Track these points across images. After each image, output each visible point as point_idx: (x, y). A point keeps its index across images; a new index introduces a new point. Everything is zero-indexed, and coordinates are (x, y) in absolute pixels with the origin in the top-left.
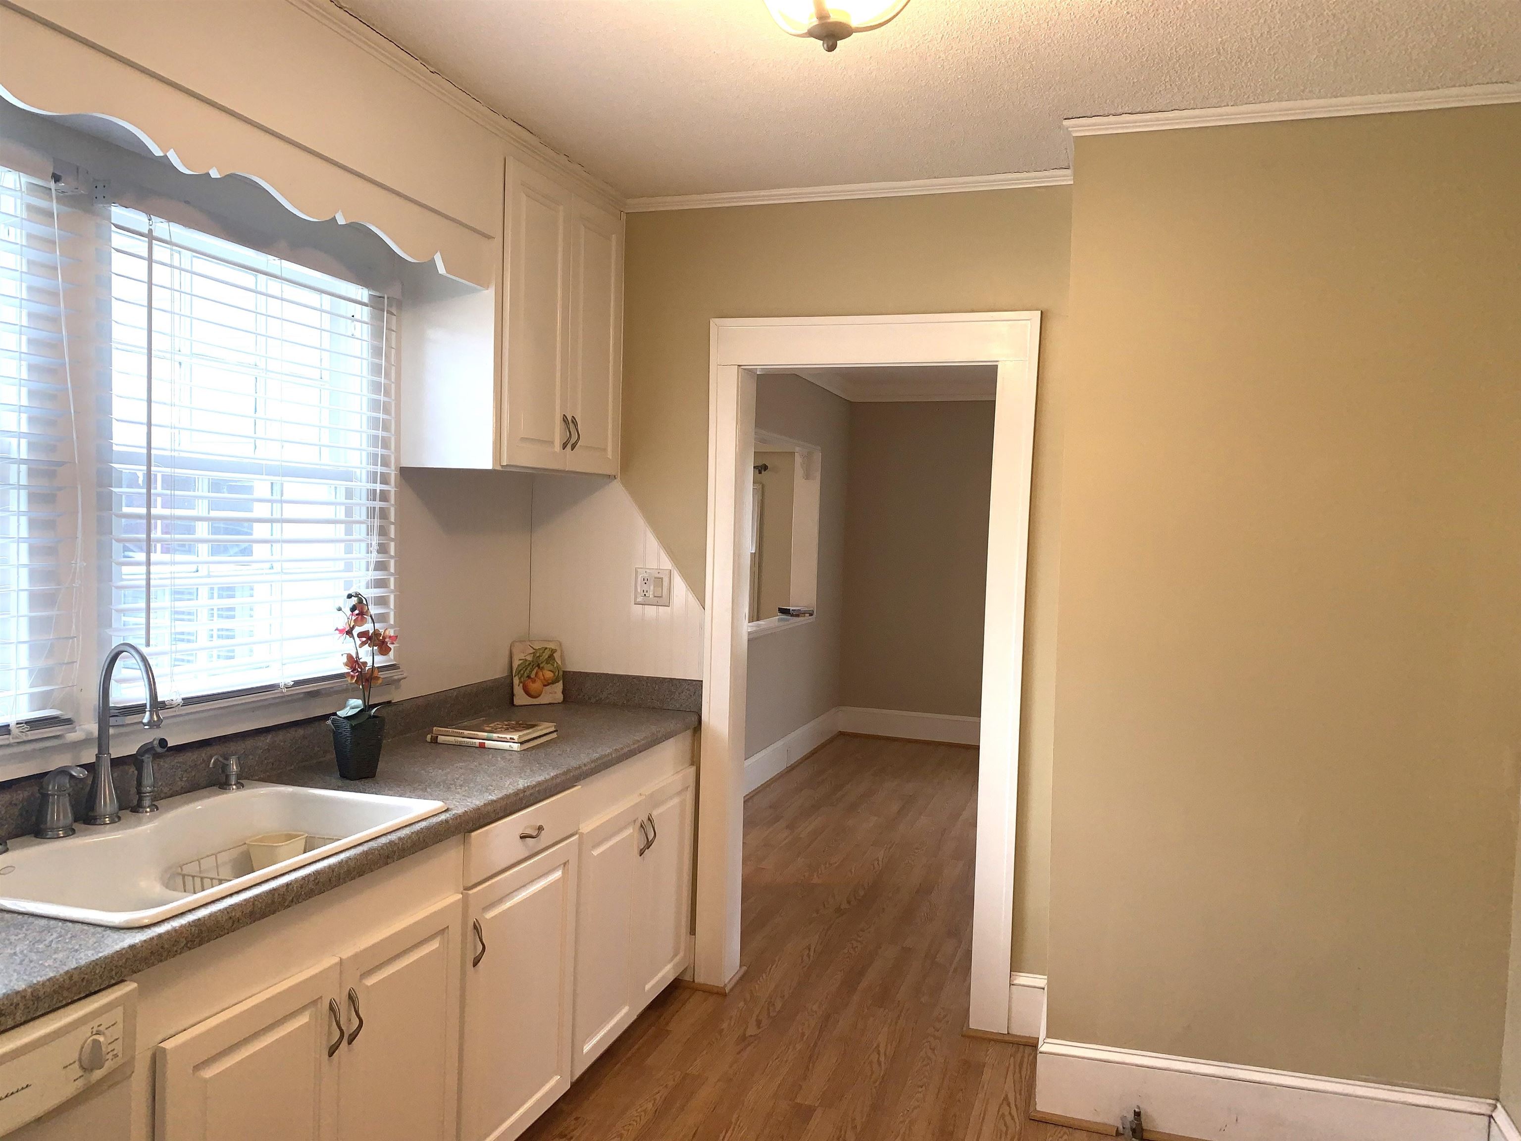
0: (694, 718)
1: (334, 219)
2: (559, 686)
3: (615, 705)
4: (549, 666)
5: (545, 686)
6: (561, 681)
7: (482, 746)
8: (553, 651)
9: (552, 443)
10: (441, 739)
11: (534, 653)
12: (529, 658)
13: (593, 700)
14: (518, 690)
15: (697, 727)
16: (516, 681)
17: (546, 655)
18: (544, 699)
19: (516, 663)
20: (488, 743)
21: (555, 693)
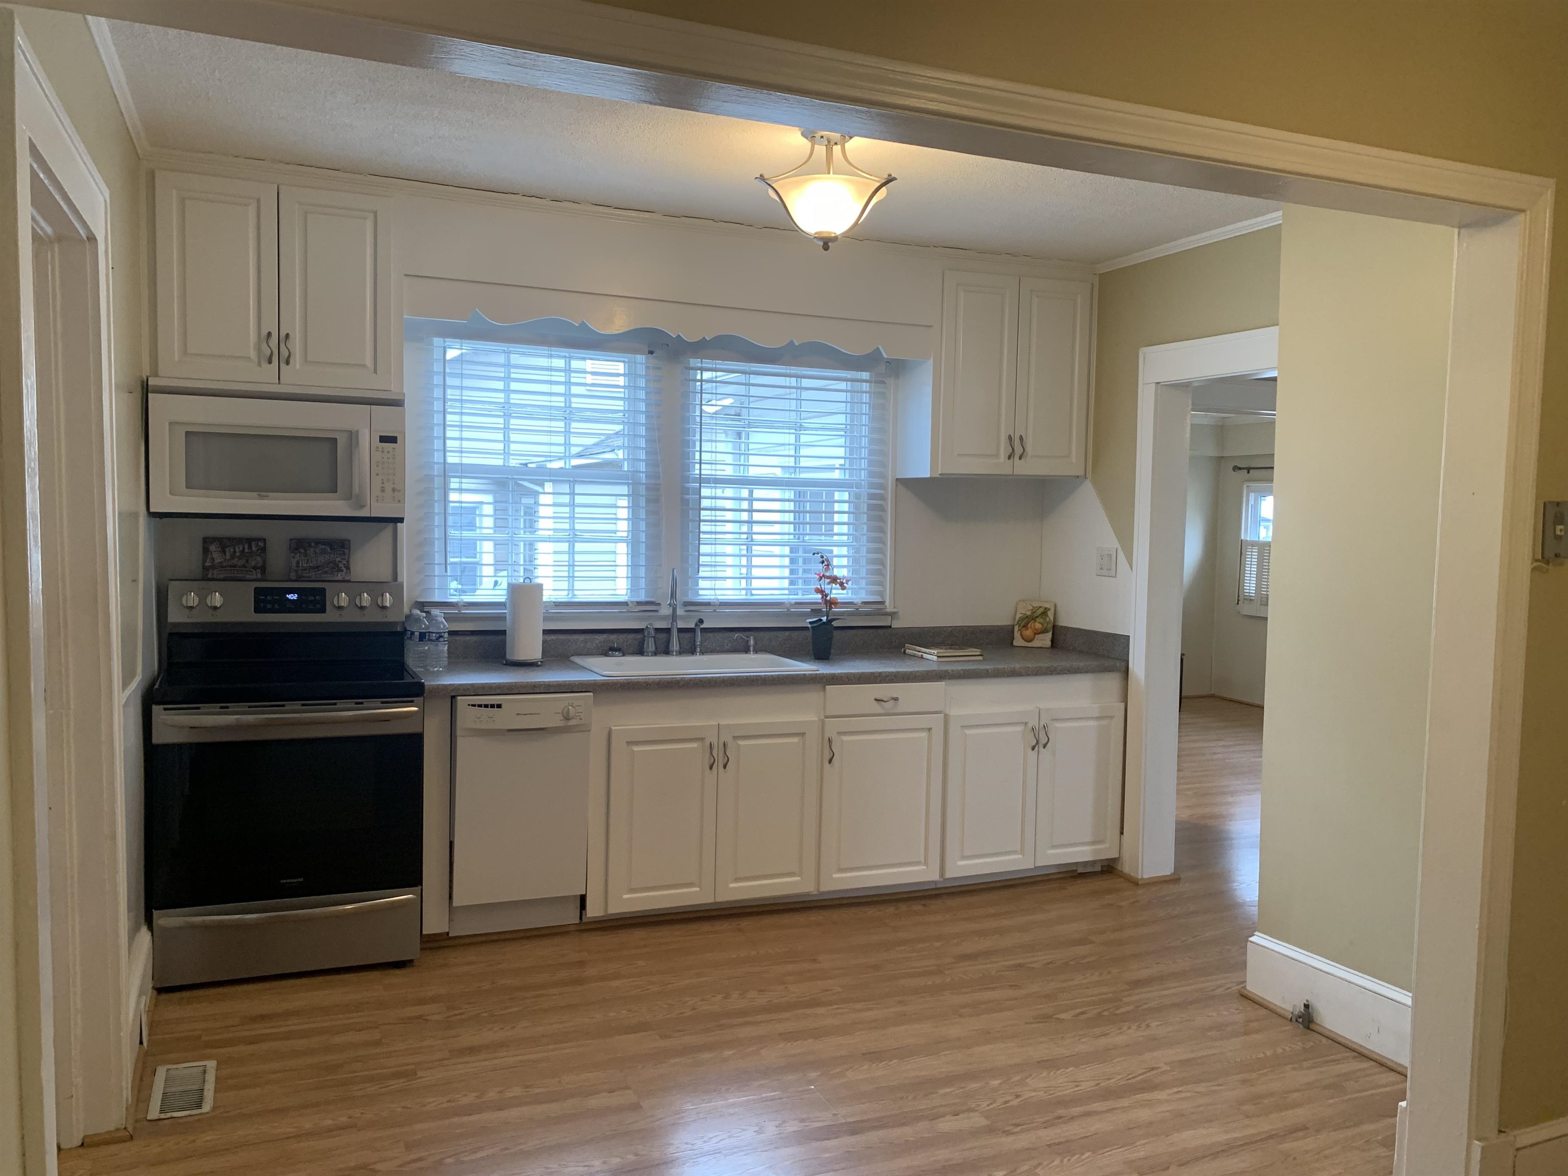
0: (1123, 664)
1: (792, 341)
2: (1049, 635)
3: (1081, 652)
4: (1041, 620)
5: (1036, 634)
6: (1051, 633)
7: (922, 657)
8: (1046, 610)
9: (997, 456)
10: (907, 651)
11: (1032, 610)
12: (1029, 613)
13: (1071, 648)
14: (1017, 635)
15: (1127, 671)
16: (1016, 628)
17: (1041, 610)
18: (1036, 643)
19: (1018, 616)
20: (925, 656)
21: (1045, 640)
